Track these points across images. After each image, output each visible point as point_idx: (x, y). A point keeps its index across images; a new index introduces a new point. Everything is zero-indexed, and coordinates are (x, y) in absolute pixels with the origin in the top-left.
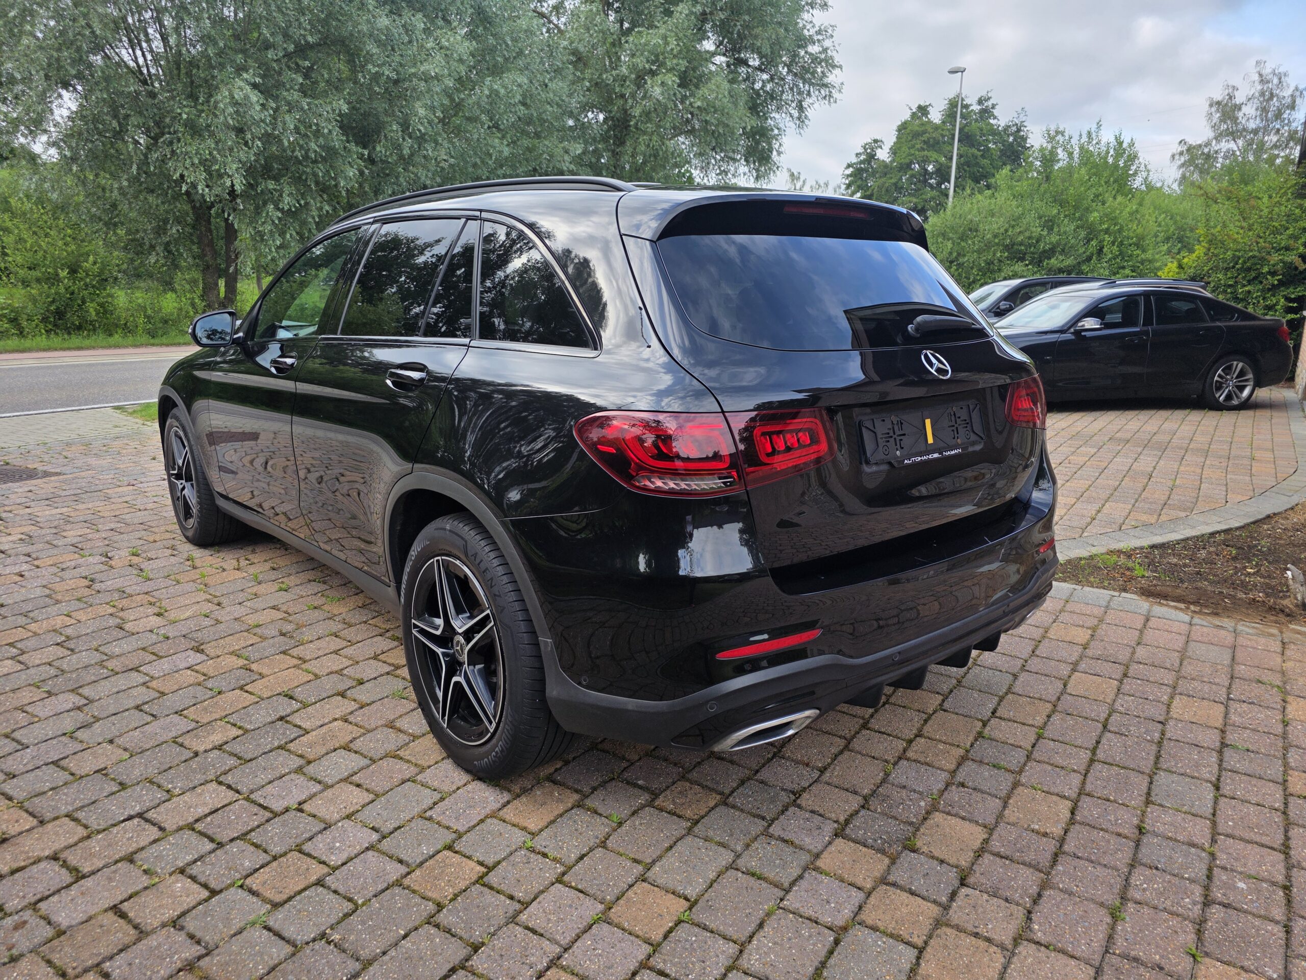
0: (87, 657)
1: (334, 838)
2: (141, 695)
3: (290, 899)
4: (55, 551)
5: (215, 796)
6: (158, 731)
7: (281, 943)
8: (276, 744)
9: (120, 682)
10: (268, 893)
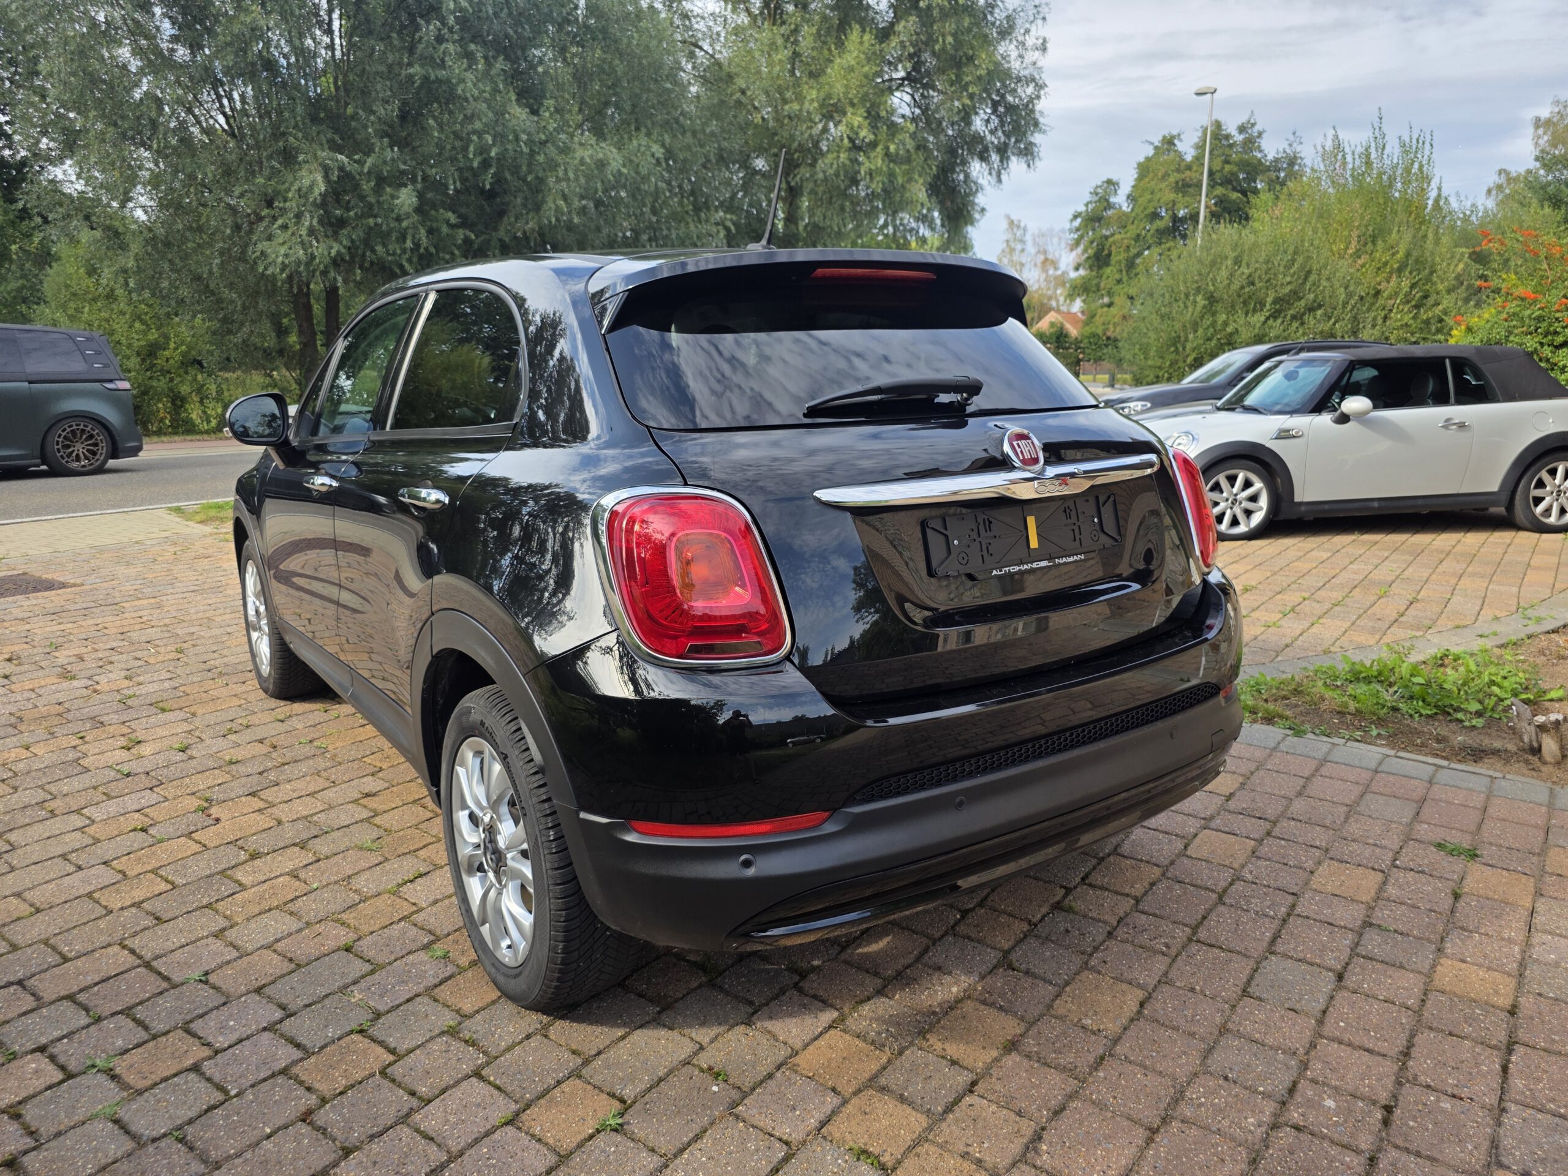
0: (28, 797)
1: (231, 1015)
2: (74, 840)
3: (153, 1086)
4: (41, 673)
5: (111, 961)
6: (77, 884)
7: (124, 1138)
8: (205, 902)
9: (55, 826)
10: (131, 1079)
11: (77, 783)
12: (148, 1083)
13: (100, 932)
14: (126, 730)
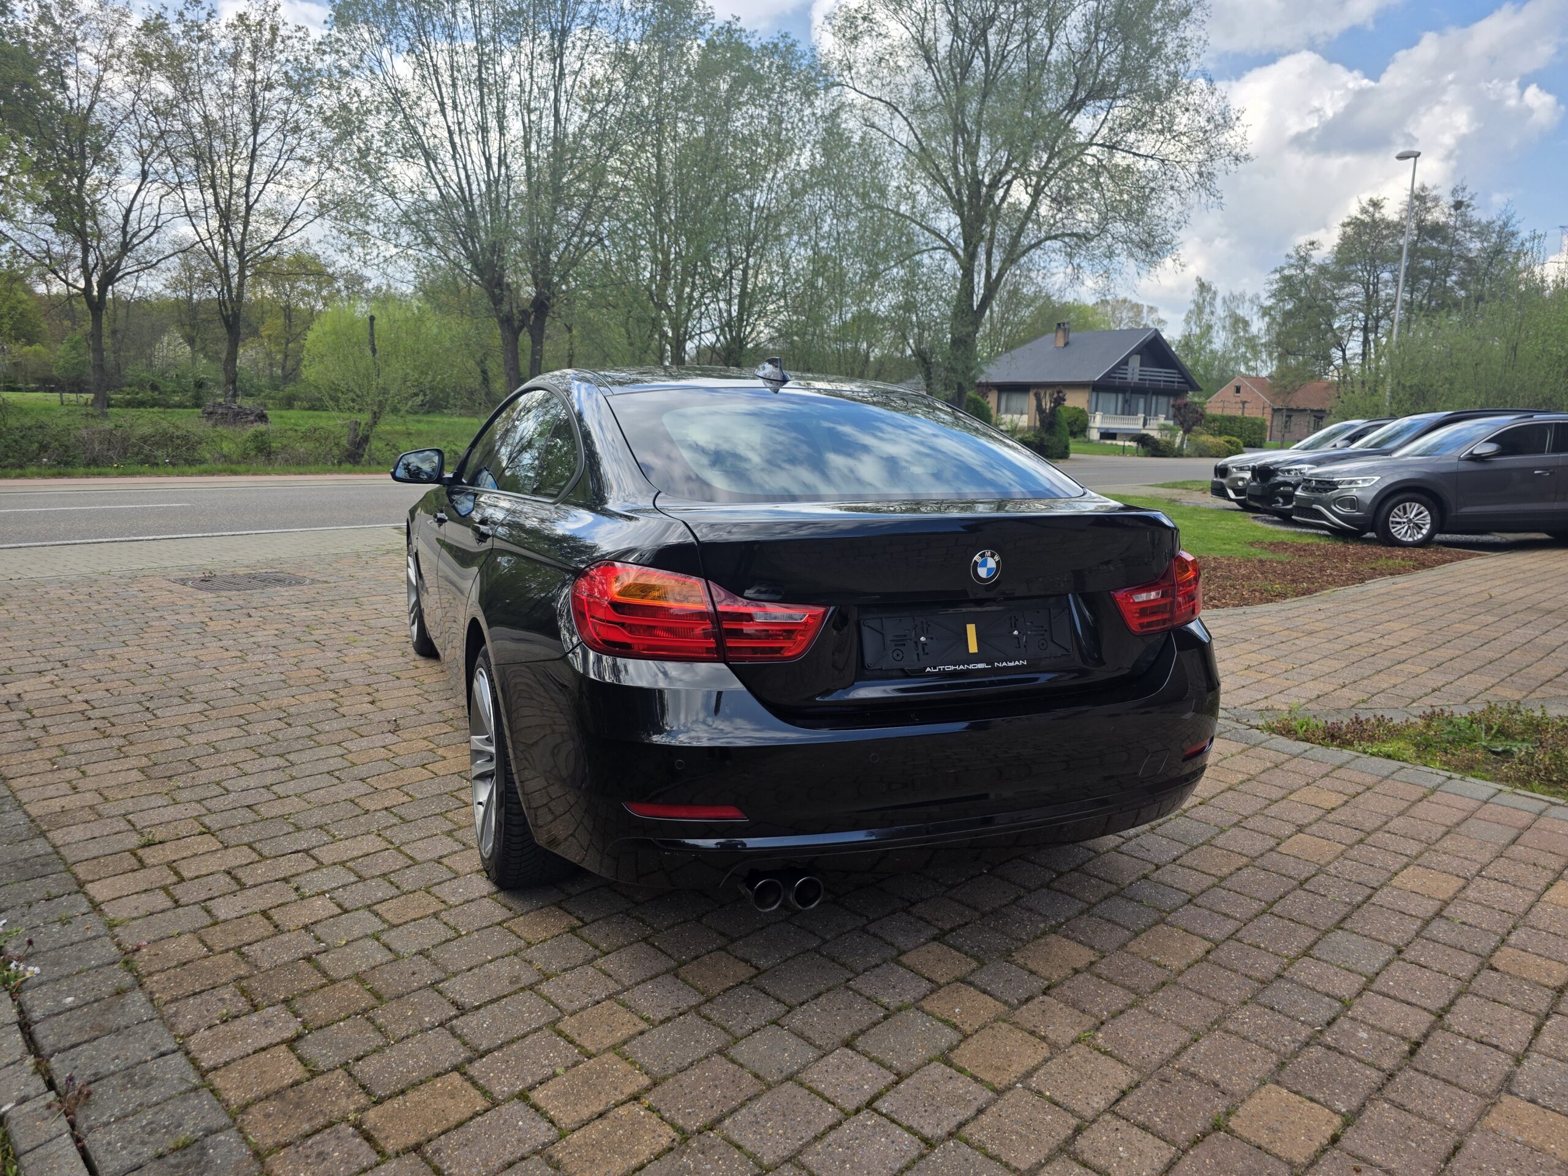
0: (299, 731)
2: (334, 763)
3: (406, 923)
4: (300, 646)
5: (371, 843)
6: (342, 792)
7: (387, 952)
8: (438, 811)
9: (321, 752)
10: (389, 916)
11: (335, 725)
12: (401, 921)
13: (361, 825)
14: (370, 691)
